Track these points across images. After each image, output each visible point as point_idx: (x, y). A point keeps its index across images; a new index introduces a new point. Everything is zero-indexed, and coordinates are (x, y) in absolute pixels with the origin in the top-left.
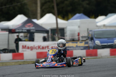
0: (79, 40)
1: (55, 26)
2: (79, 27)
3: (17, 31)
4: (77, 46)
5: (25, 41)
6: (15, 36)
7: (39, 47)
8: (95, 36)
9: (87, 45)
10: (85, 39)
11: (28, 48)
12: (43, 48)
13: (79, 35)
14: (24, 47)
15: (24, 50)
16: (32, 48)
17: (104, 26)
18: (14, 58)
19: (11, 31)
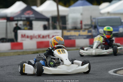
0: (81, 28)
1: (55, 14)
2: (82, 14)
3: (16, 19)
4: (79, 35)
5: (24, 29)
6: (14, 24)
7: (39, 36)
8: (99, 24)
9: (90, 34)
10: (87, 27)
11: (28, 37)
12: (43, 37)
13: (81, 23)
14: (23, 36)
15: (24, 39)
16: (31, 38)
17: (108, 13)
18: (13, 47)
19: (9, 19)
